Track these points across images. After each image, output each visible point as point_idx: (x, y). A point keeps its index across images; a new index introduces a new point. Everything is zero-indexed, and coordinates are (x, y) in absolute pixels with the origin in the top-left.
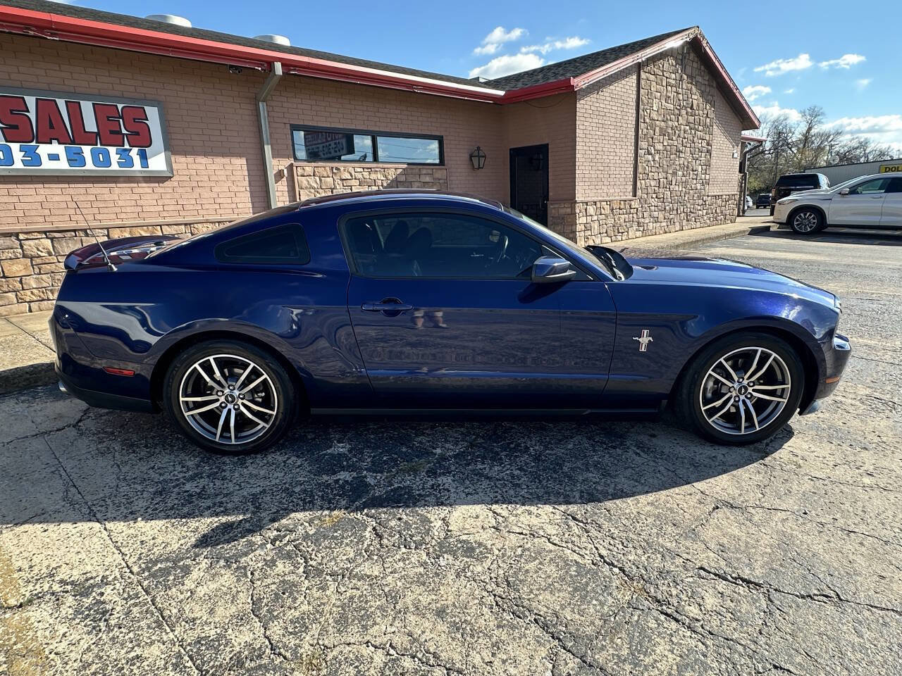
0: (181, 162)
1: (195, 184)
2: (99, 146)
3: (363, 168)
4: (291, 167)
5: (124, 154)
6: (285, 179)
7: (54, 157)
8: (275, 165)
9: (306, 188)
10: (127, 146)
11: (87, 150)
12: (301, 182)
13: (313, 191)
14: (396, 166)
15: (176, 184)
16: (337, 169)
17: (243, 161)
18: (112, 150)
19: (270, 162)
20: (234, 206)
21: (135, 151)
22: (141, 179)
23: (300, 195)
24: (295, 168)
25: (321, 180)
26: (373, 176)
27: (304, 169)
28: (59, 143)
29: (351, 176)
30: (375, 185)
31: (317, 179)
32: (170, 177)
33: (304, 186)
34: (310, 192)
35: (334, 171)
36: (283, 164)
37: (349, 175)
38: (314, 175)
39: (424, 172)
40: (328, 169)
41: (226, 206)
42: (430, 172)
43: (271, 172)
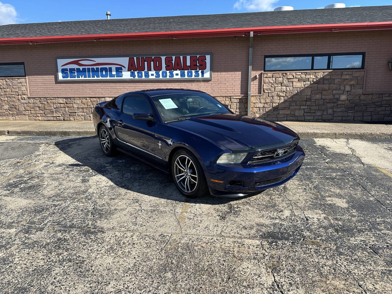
0: (215, 75)
1: (219, 82)
2: (190, 70)
3: (302, 73)
4: (261, 75)
5: (197, 72)
6: (258, 79)
7: (177, 75)
8: (253, 74)
9: (267, 83)
10: (198, 70)
11: (186, 72)
12: (265, 80)
13: (271, 84)
14: (324, 71)
15: (213, 82)
16: (286, 74)
17: (240, 73)
18: (193, 71)
19: (251, 73)
20: (233, 90)
21: (200, 71)
22: (202, 81)
23: (263, 86)
24: (263, 74)
25: (276, 79)
26: (308, 76)
27: (267, 75)
28: (179, 70)
29: (293, 77)
30: (308, 81)
31: (274, 79)
32: (211, 80)
33: (266, 82)
34: (269, 85)
35: (284, 75)
36: (257, 73)
37: (292, 76)
38: (272, 77)
39: (346, 73)
40: (281, 74)
41: (230, 91)
42: (350, 73)
43: (251, 77)
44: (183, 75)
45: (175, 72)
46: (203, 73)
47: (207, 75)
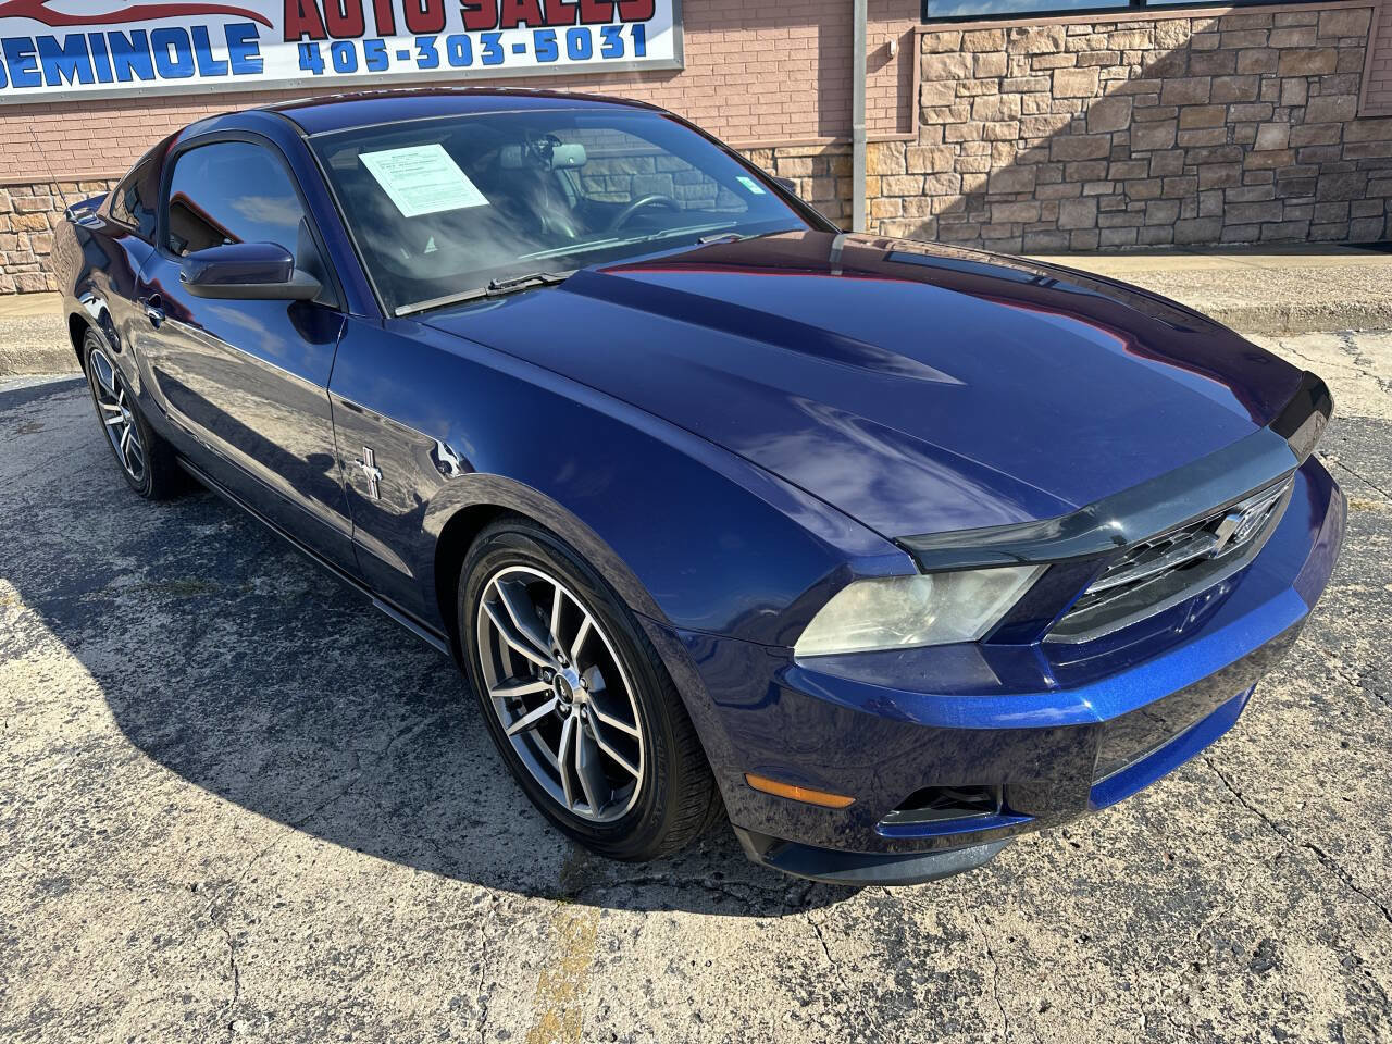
0: (700, 44)
1: (719, 80)
2: (578, 26)
3: (1094, 26)
4: (908, 41)
5: (612, 34)
6: (895, 62)
7: (519, 49)
8: (873, 34)
9: (939, 78)
10: (617, 22)
11: (561, 33)
12: (928, 65)
13: (953, 83)
14: (1195, 12)
15: (688, 82)
16: (1022, 31)
17: (814, 31)
18: (596, 30)
19: (863, 30)
20: (785, 119)
21: (628, 27)
22: (637, 76)
23: (920, 94)
24: (918, 38)
25: (976, 60)
26: (1120, 42)
27: (938, 38)
28: (528, 26)
29: (1056, 45)
30: (1121, 65)
31: (968, 57)
32: (681, 71)
33: (933, 74)
34: (945, 86)
35: (1014, 36)
36: (891, 33)
37: (1050, 43)
38: (962, 50)
39: (1289, 20)
40: (999, 33)
41: (771, 119)
42: (1308, 19)
43: (863, 50)
44: (546, 50)
45: (508, 38)
46: (640, 38)
47: (661, 47)
